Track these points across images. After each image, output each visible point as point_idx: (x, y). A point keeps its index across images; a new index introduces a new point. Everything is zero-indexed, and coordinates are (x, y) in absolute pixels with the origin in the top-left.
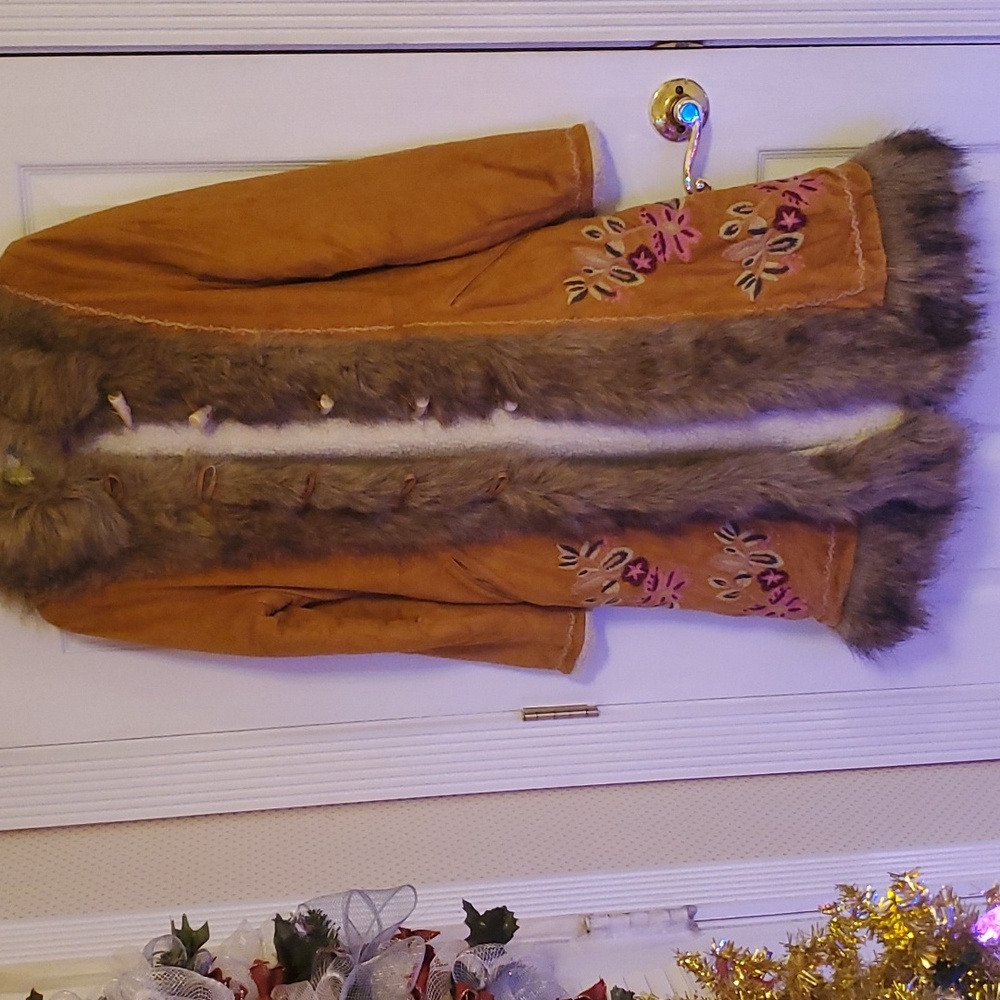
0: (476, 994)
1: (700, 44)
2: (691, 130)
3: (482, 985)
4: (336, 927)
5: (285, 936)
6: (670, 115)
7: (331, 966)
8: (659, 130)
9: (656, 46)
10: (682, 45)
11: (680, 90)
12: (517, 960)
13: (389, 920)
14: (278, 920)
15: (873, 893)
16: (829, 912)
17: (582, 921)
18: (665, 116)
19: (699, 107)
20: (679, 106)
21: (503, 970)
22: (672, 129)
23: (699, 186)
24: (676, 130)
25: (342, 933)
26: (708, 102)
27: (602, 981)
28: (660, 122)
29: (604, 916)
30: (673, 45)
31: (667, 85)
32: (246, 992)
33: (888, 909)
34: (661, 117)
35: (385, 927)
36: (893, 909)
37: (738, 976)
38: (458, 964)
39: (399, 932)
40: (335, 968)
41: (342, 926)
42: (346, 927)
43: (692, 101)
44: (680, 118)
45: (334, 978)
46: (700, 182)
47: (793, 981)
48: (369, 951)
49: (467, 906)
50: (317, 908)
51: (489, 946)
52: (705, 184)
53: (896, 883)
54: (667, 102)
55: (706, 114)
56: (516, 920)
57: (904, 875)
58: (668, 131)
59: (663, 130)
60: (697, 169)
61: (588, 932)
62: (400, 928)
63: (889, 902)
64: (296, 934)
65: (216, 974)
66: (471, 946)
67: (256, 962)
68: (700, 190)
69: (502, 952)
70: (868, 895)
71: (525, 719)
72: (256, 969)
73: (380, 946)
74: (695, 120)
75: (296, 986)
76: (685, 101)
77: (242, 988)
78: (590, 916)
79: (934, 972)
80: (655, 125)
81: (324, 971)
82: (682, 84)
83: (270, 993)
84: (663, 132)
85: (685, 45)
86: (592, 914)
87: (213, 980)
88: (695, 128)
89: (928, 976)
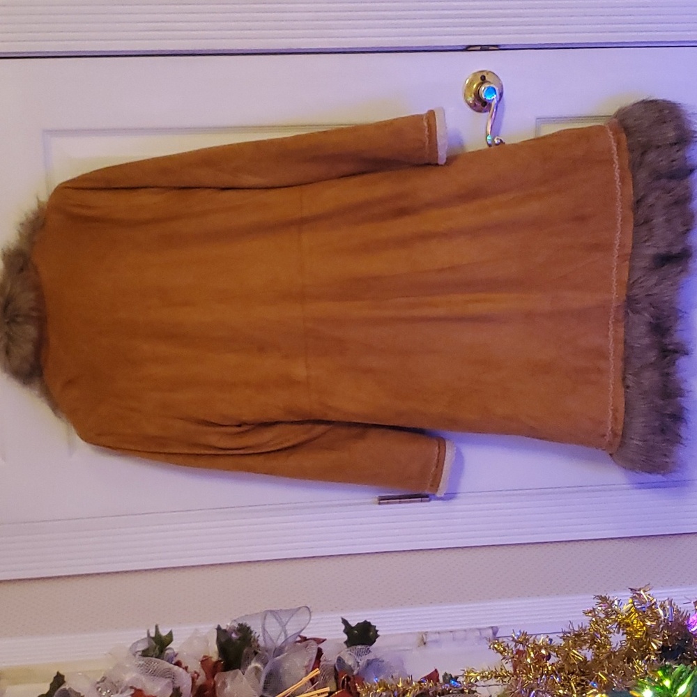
0: (352, 678)
1: (497, 48)
2: (490, 105)
3: (355, 673)
4: (257, 635)
5: (223, 640)
6: (477, 95)
7: (255, 659)
8: (469, 104)
9: (467, 49)
10: (485, 48)
11: (483, 78)
12: (378, 657)
13: (292, 630)
14: (219, 629)
15: (619, 601)
16: (590, 614)
17: (421, 636)
18: (473, 96)
19: (497, 89)
20: (483, 88)
21: (369, 663)
22: (479, 104)
23: (496, 141)
24: (481, 104)
25: (261, 639)
26: (502, 86)
27: (436, 671)
28: (471, 100)
29: (436, 633)
30: (479, 48)
31: (475, 74)
32: (198, 675)
33: (630, 610)
34: (471, 96)
35: (289, 636)
36: (632, 610)
37: (530, 655)
38: (339, 659)
39: (299, 639)
40: (257, 661)
41: (261, 635)
42: (264, 634)
43: (492, 85)
44: (483, 96)
45: (256, 668)
46: (498, 139)
47: (567, 657)
48: (279, 651)
49: (345, 622)
50: (244, 622)
51: (359, 647)
52: (501, 140)
53: (635, 595)
54: (475, 86)
55: (501, 95)
56: (377, 631)
57: (640, 590)
58: (475, 105)
59: (473, 105)
60: (495, 130)
61: (425, 644)
62: (300, 636)
63: (630, 605)
64: (230, 639)
65: (178, 664)
66: (348, 647)
67: (204, 657)
68: (497, 145)
69: (368, 651)
70: (616, 603)
71: (380, 504)
72: (205, 661)
73: (287, 648)
74: (493, 98)
75: (231, 673)
76: (487, 85)
77: (196, 673)
78: (426, 633)
79: (660, 652)
80: (467, 101)
81: (249, 663)
82: (485, 74)
83: (214, 677)
84: (473, 106)
85: (487, 48)
86: (427, 632)
87: (177, 667)
88: (493, 104)
89: (656, 655)
